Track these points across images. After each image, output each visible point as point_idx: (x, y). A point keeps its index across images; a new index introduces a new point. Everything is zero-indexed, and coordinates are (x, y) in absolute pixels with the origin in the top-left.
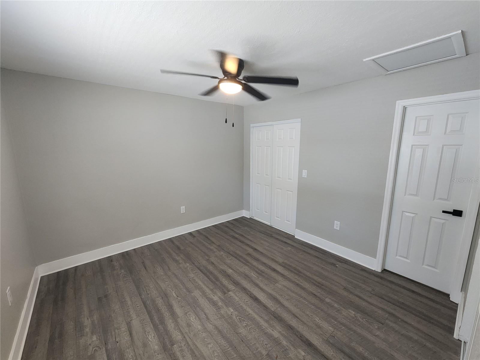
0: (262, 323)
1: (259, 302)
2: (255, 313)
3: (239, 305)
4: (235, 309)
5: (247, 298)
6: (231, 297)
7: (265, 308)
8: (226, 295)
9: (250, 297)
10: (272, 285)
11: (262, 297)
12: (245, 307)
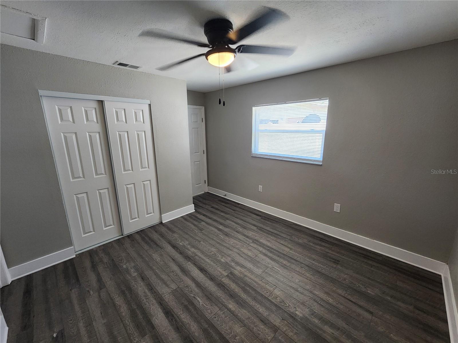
0: (200, 254)
1: (199, 268)
2: (203, 260)
3: (217, 264)
4: (219, 261)
5: (210, 270)
6: (225, 270)
7: (195, 264)
8: (229, 272)
9: (206, 272)
10: (181, 286)
11: (196, 272)
12: (212, 263)
